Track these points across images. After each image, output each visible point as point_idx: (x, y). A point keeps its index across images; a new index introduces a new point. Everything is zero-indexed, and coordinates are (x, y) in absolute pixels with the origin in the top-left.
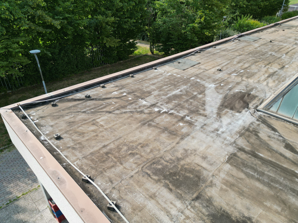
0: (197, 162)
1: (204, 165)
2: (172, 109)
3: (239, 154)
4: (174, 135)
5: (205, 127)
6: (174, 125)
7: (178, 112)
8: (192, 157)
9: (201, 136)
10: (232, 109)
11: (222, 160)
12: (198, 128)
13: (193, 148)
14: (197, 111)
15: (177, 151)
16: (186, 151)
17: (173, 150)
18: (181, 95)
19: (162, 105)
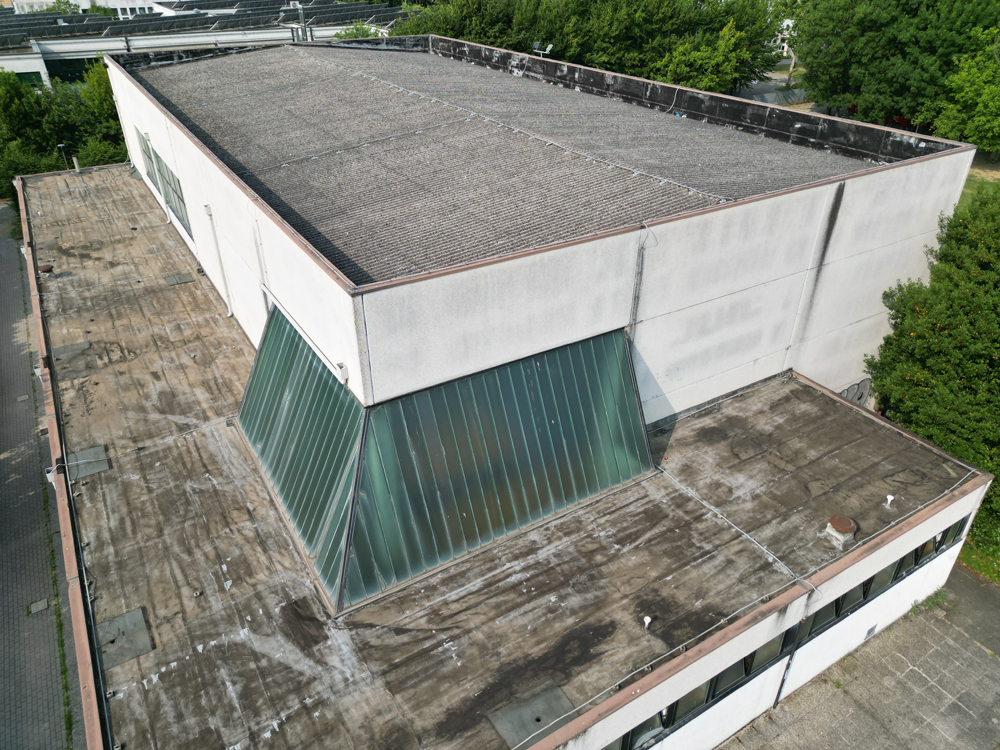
0: (381, 722)
1: (388, 717)
2: (278, 714)
3: (388, 679)
4: (332, 729)
5: (334, 689)
6: (314, 723)
7: (289, 708)
8: (375, 724)
9: (347, 701)
10: (317, 642)
11: (389, 698)
12: (333, 698)
13: (362, 717)
14: (299, 683)
15: (359, 737)
16: (362, 726)
17: (356, 740)
18: (246, 688)
19: (258, 723)
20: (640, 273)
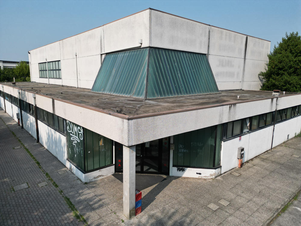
20: (209, 39)
